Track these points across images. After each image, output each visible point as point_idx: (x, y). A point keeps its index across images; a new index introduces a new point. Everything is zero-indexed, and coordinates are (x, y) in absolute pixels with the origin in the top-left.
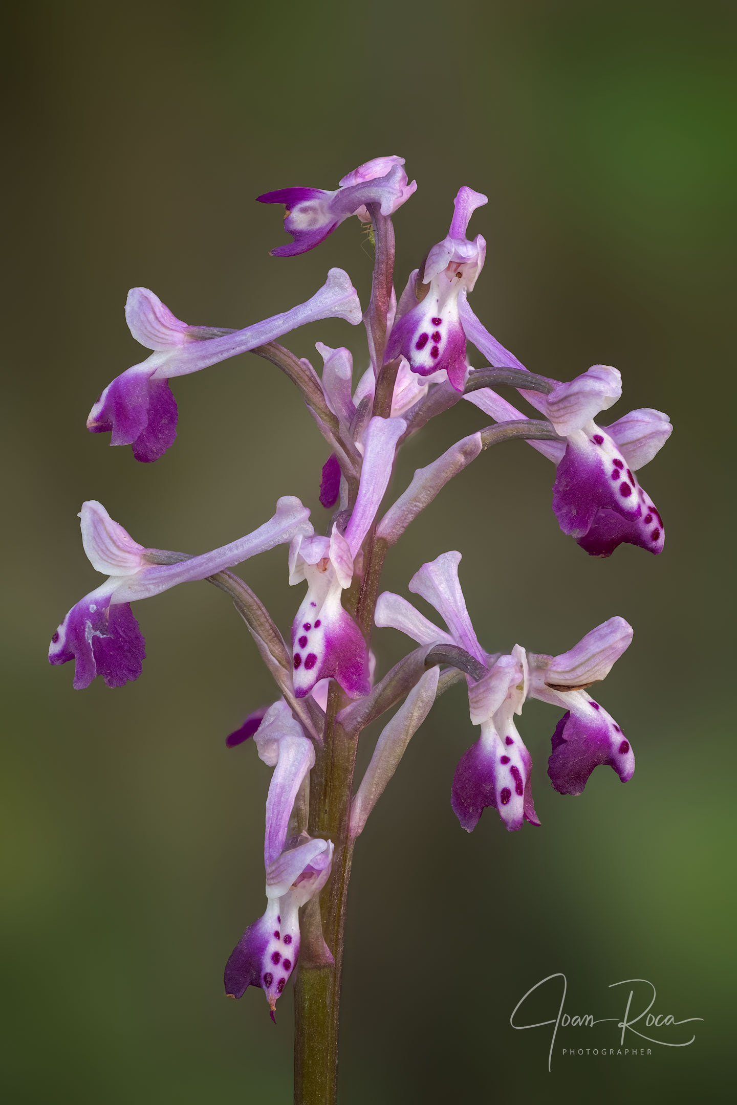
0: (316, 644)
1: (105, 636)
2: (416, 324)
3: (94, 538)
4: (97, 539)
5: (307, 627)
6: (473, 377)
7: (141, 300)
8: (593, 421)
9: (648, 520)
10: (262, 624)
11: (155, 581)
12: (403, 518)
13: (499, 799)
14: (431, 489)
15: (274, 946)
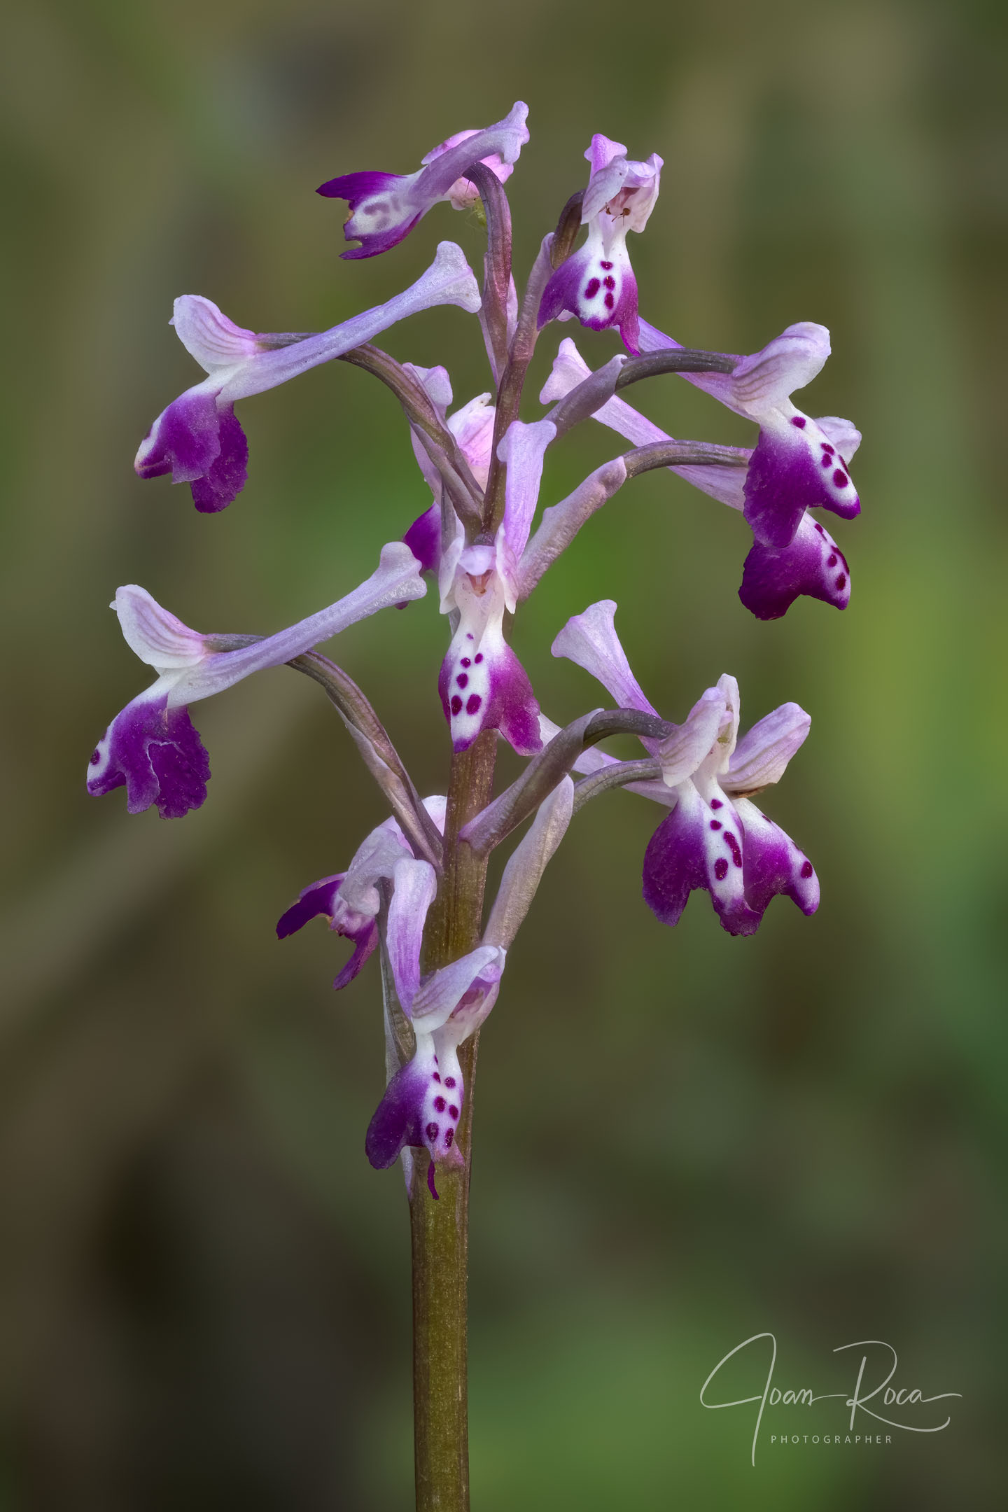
0: (479, 683)
1: (165, 743)
2: (582, 269)
3: (140, 626)
4: (144, 626)
5: (466, 663)
6: (626, 366)
7: (193, 307)
8: (788, 400)
9: (832, 562)
10: (363, 716)
11: (224, 671)
12: (535, 568)
13: (712, 874)
14: (567, 530)
15: (435, 1090)
